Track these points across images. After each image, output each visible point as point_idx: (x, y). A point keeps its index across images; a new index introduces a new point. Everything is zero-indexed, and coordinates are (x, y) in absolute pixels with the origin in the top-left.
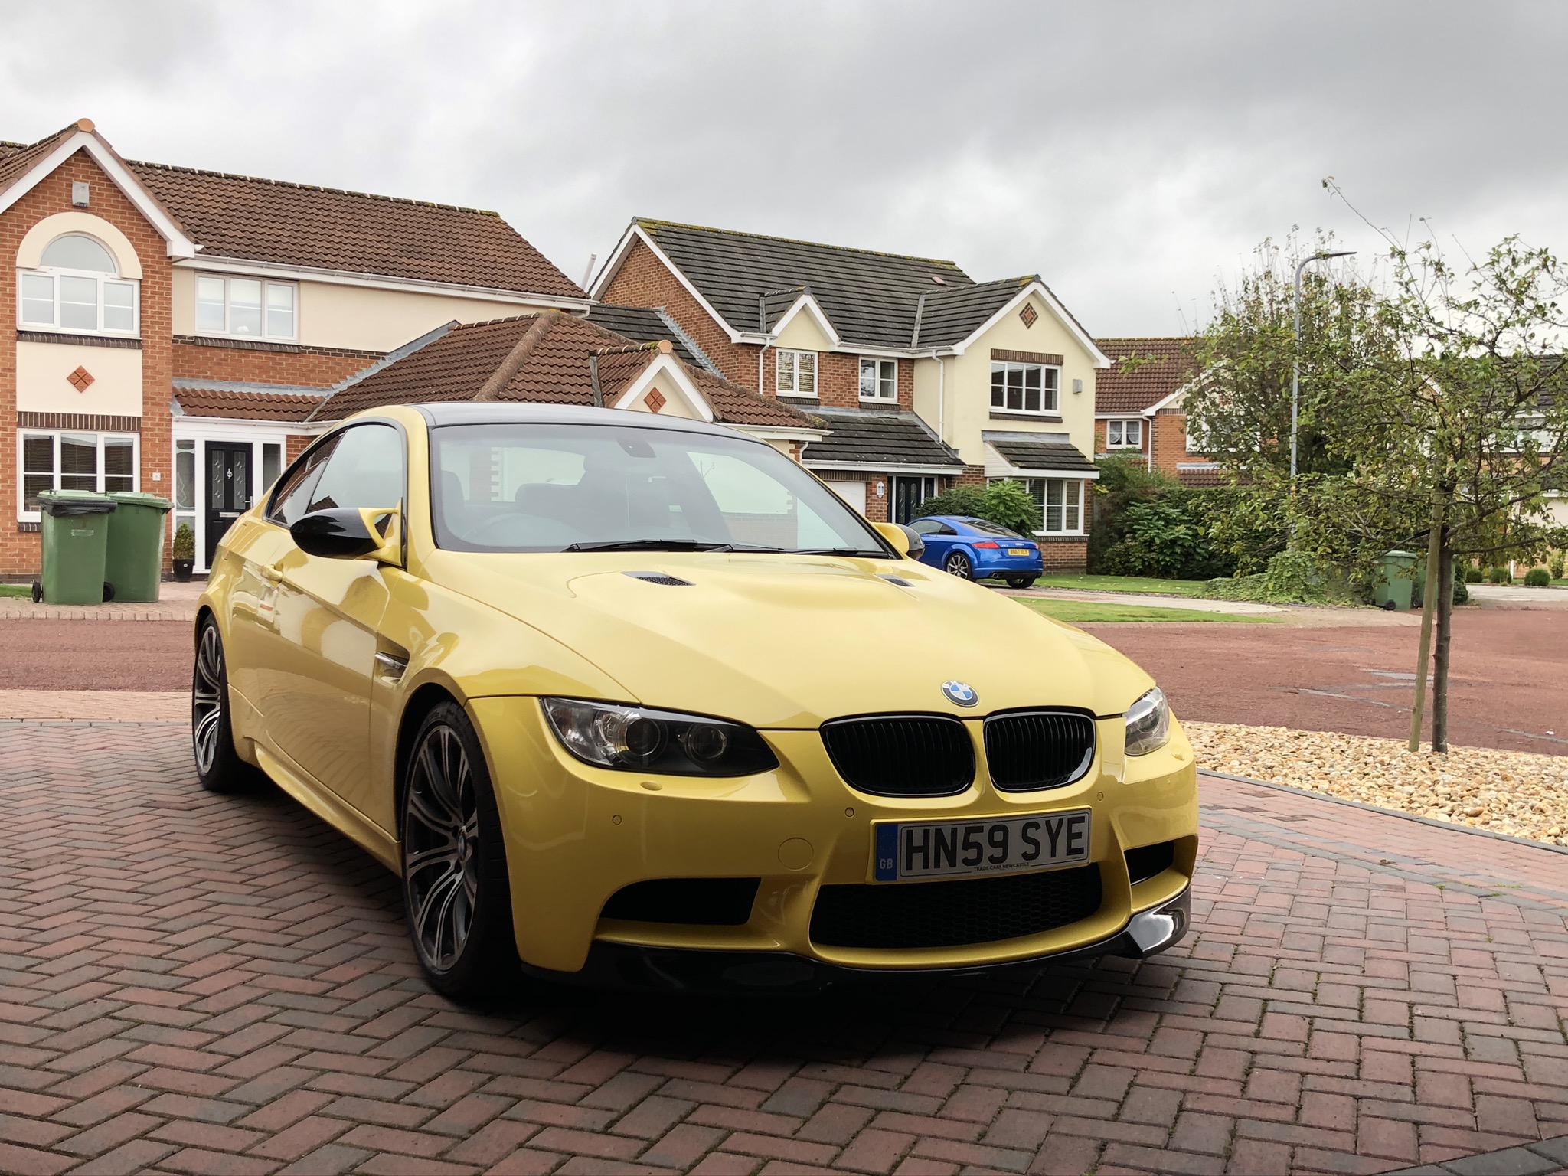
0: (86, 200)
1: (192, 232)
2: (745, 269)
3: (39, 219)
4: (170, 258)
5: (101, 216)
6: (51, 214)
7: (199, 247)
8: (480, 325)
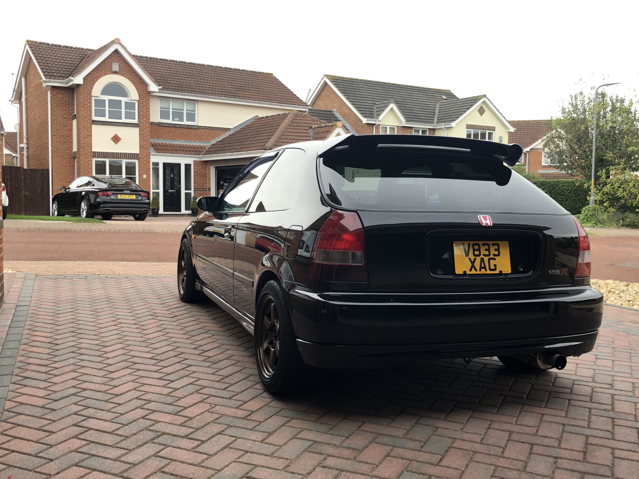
0: (117, 70)
1: (157, 82)
2: (368, 94)
3: (100, 77)
4: (149, 92)
5: (123, 76)
6: (104, 75)
7: (160, 87)
8: (267, 117)
